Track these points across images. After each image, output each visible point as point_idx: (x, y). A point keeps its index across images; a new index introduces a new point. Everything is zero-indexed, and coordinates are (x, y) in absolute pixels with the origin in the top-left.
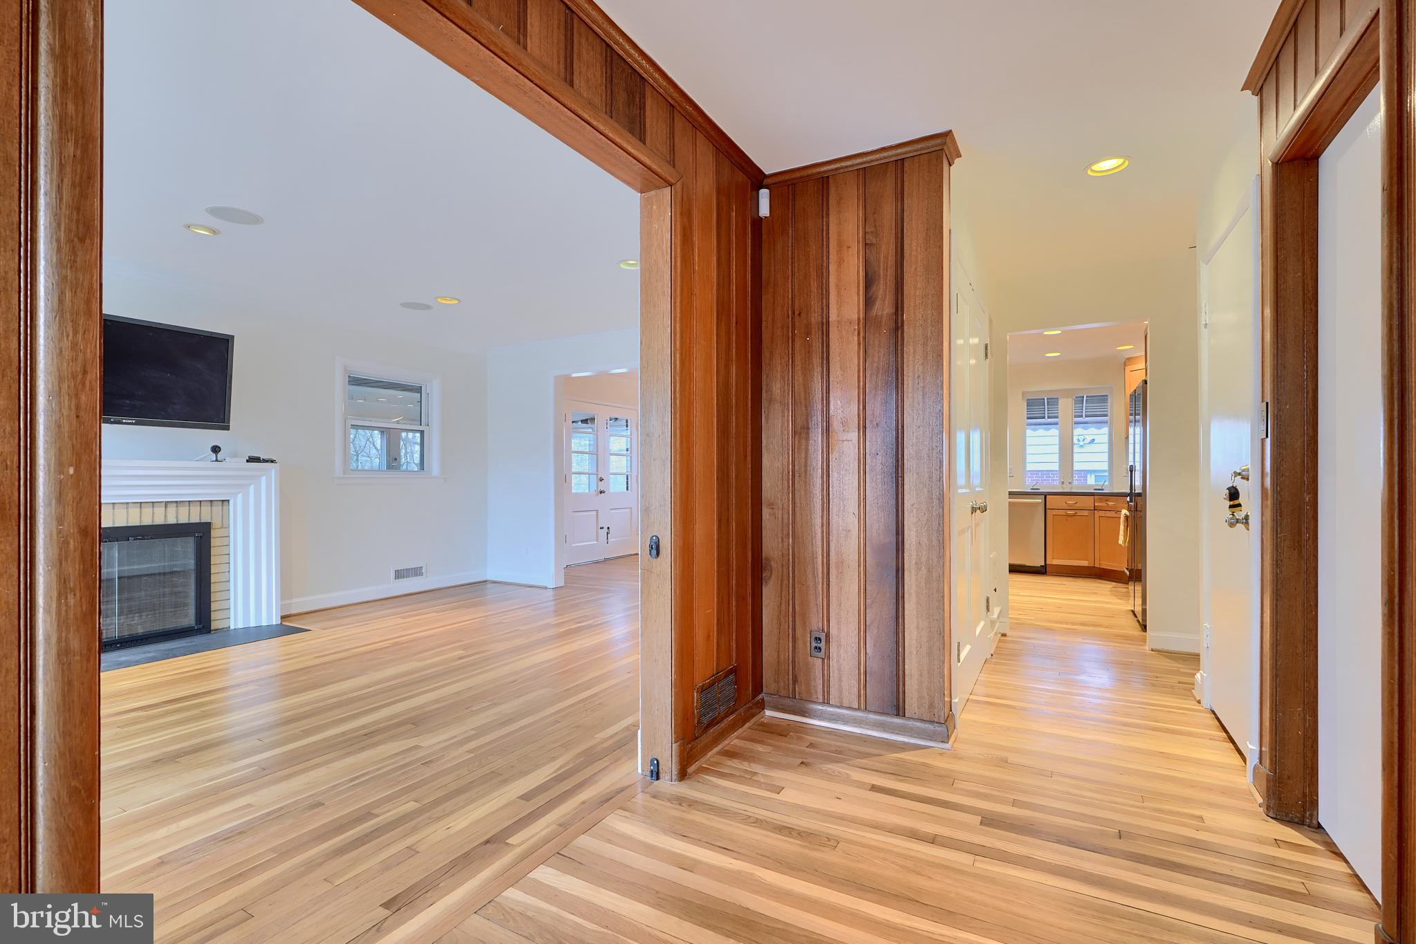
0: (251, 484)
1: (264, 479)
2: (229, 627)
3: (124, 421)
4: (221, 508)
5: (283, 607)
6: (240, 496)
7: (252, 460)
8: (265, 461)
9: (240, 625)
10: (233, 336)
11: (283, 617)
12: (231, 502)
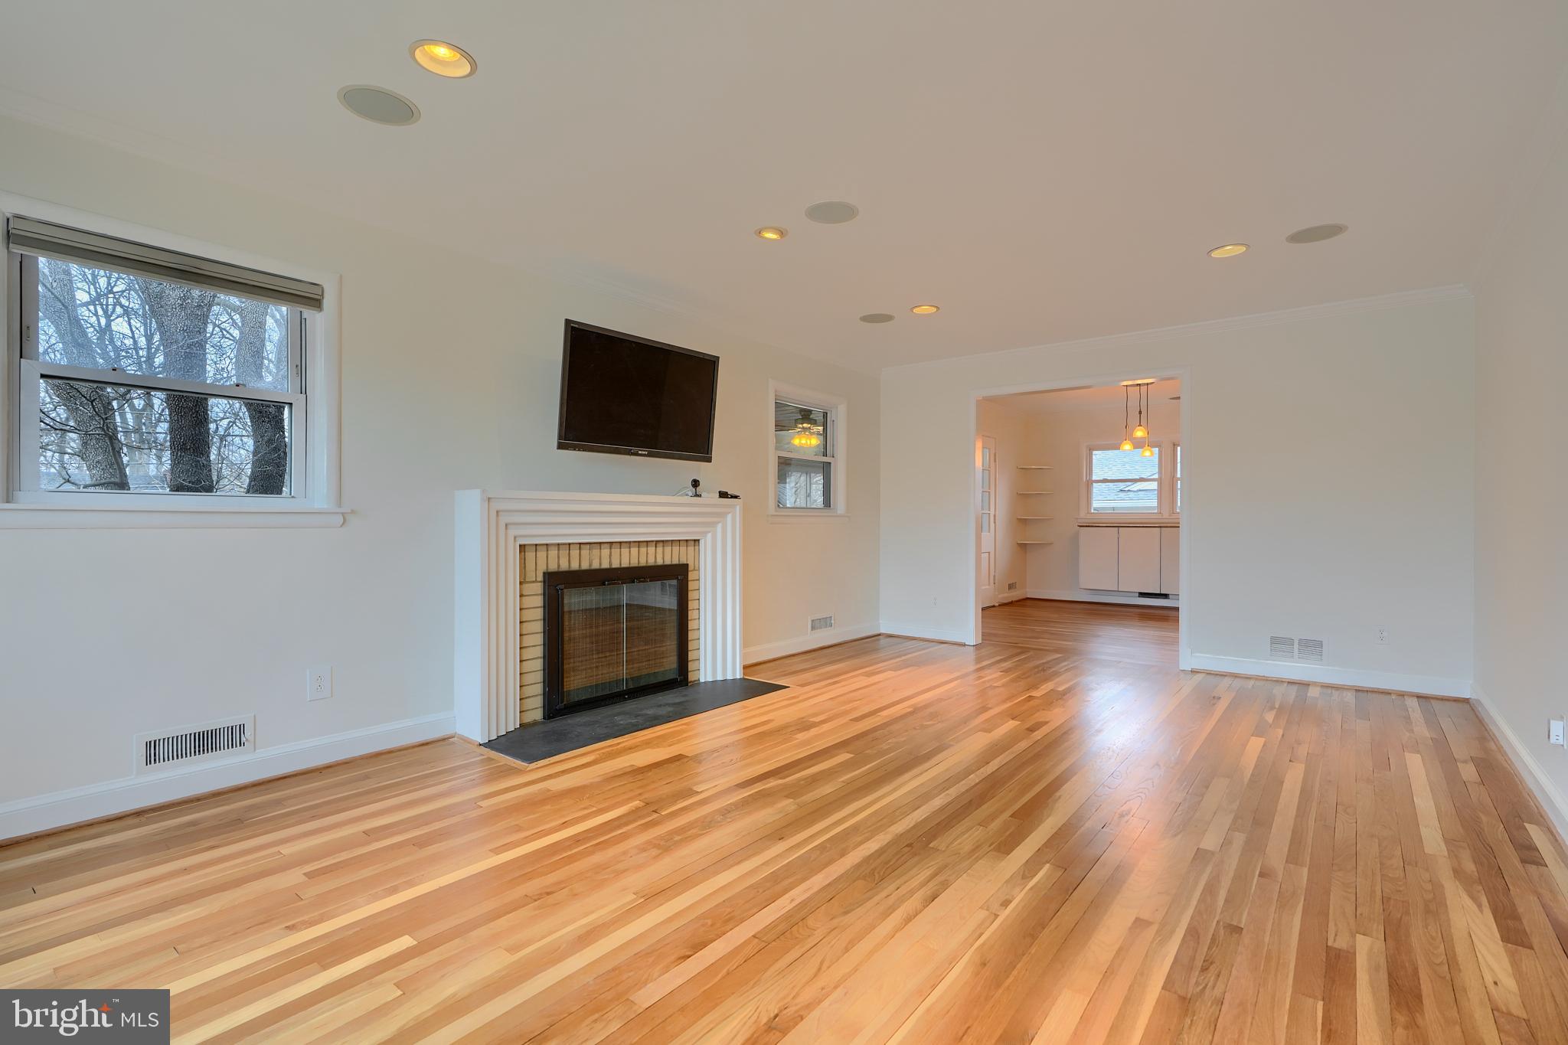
0: (719, 522)
1: (729, 517)
2: (699, 680)
3: (640, 452)
4: (693, 548)
5: (744, 656)
6: (709, 536)
7: (723, 495)
8: (732, 497)
9: (710, 679)
10: (718, 358)
11: (745, 667)
12: (702, 543)
